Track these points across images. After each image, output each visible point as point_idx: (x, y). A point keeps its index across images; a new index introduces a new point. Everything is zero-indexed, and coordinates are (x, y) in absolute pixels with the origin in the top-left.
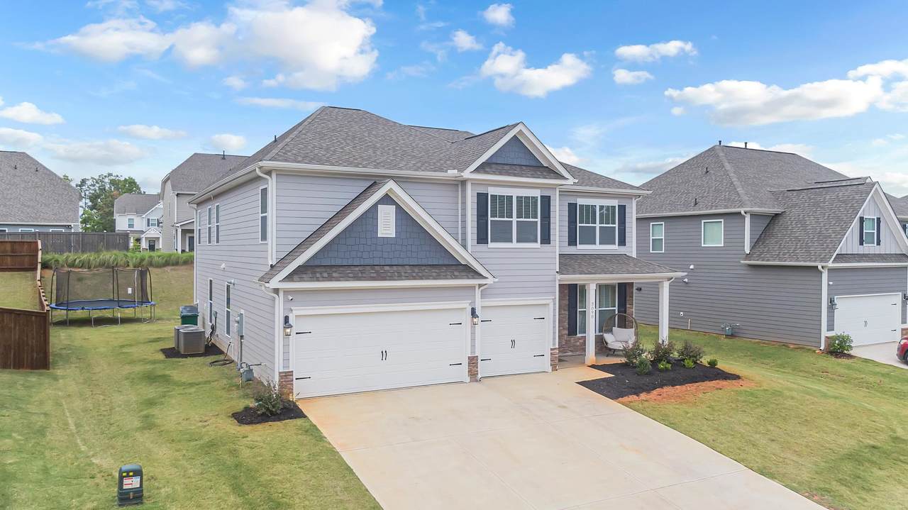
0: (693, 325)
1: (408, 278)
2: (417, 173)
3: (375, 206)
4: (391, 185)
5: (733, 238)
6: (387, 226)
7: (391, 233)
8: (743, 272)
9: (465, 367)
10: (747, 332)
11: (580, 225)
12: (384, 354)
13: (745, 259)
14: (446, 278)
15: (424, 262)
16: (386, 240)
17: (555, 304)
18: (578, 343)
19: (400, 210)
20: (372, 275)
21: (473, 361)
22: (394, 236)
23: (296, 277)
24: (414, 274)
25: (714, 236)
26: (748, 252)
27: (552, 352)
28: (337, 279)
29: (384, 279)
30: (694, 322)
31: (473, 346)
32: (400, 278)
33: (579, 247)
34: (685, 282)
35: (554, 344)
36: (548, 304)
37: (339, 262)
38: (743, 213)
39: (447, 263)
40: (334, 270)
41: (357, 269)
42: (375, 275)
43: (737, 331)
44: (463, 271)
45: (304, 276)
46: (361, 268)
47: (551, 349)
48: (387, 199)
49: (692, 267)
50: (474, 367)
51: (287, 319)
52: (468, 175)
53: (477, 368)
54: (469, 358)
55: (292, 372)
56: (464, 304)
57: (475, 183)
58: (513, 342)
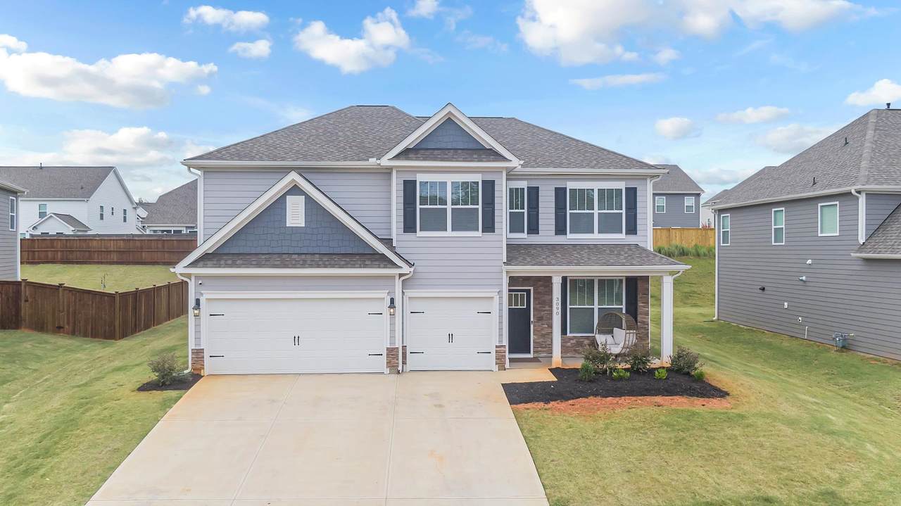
0: (812, 334)
1: (311, 266)
2: (338, 163)
3: (283, 198)
4: (294, 176)
5: (848, 224)
6: (295, 215)
7: (301, 222)
8: (858, 268)
9: (384, 359)
10: (860, 344)
11: (571, 211)
12: (297, 340)
13: (858, 251)
14: (353, 266)
15: (336, 251)
16: (295, 230)
17: (501, 298)
18: (569, 344)
19: (310, 201)
20: (276, 263)
21: (392, 352)
22: (304, 226)
23: (201, 264)
24: (320, 263)
25: (829, 223)
26: (861, 241)
27: (498, 349)
28: (239, 266)
29: (286, 266)
30: (811, 329)
31: (392, 337)
32: (303, 266)
33: (569, 236)
34: (802, 280)
35: (501, 341)
36: (492, 298)
37: (247, 250)
38: (853, 192)
39: (361, 252)
40: (241, 257)
41: (263, 257)
42: (278, 263)
43: (850, 342)
44: (376, 260)
45: (208, 263)
46: (267, 256)
47: (497, 347)
48: (295, 190)
49: (809, 262)
50: (394, 358)
51: (198, 302)
52: (385, 162)
53: (398, 360)
54: (388, 349)
55: (203, 349)
56: (383, 294)
57: (401, 170)
58: (451, 336)
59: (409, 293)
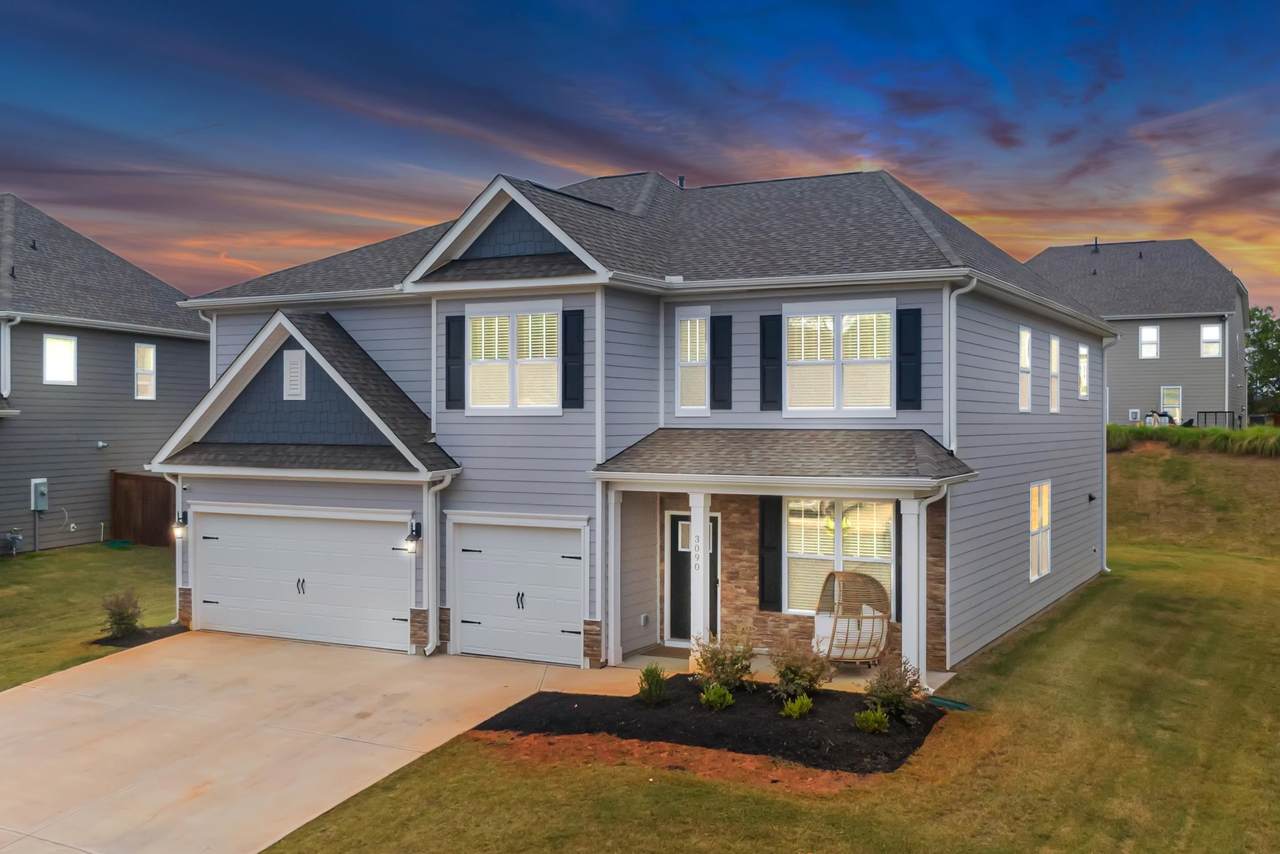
1: (302, 465)
4: (280, 320)
6: (293, 382)
7: (301, 393)
9: (407, 628)
12: (301, 585)
15: (345, 440)
16: (293, 405)
17: (592, 531)
18: (785, 631)
21: (418, 618)
22: (303, 398)
24: (316, 459)
27: (588, 627)
31: (419, 591)
35: (592, 613)
37: (239, 439)
39: (376, 443)
40: (229, 449)
42: (271, 459)
46: (260, 448)
47: (586, 623)
48: (291, 342)
50: (420, 628)
51: (185, 514)
52: (409, 287)
53: (426, 631)
54: (412, 611)
55: (190, 590)
56: (404, 516)
57: (444, 299)
58: (520, 597)
59: (454, 516)
